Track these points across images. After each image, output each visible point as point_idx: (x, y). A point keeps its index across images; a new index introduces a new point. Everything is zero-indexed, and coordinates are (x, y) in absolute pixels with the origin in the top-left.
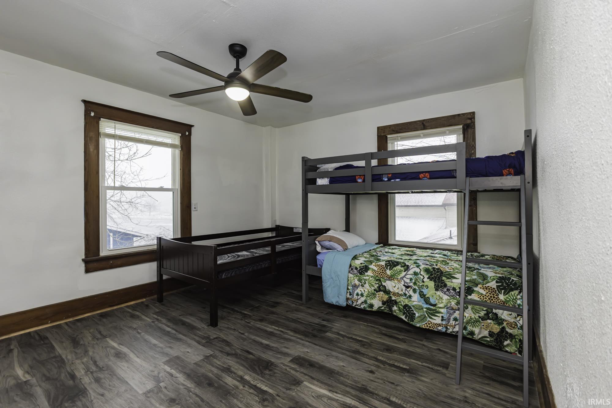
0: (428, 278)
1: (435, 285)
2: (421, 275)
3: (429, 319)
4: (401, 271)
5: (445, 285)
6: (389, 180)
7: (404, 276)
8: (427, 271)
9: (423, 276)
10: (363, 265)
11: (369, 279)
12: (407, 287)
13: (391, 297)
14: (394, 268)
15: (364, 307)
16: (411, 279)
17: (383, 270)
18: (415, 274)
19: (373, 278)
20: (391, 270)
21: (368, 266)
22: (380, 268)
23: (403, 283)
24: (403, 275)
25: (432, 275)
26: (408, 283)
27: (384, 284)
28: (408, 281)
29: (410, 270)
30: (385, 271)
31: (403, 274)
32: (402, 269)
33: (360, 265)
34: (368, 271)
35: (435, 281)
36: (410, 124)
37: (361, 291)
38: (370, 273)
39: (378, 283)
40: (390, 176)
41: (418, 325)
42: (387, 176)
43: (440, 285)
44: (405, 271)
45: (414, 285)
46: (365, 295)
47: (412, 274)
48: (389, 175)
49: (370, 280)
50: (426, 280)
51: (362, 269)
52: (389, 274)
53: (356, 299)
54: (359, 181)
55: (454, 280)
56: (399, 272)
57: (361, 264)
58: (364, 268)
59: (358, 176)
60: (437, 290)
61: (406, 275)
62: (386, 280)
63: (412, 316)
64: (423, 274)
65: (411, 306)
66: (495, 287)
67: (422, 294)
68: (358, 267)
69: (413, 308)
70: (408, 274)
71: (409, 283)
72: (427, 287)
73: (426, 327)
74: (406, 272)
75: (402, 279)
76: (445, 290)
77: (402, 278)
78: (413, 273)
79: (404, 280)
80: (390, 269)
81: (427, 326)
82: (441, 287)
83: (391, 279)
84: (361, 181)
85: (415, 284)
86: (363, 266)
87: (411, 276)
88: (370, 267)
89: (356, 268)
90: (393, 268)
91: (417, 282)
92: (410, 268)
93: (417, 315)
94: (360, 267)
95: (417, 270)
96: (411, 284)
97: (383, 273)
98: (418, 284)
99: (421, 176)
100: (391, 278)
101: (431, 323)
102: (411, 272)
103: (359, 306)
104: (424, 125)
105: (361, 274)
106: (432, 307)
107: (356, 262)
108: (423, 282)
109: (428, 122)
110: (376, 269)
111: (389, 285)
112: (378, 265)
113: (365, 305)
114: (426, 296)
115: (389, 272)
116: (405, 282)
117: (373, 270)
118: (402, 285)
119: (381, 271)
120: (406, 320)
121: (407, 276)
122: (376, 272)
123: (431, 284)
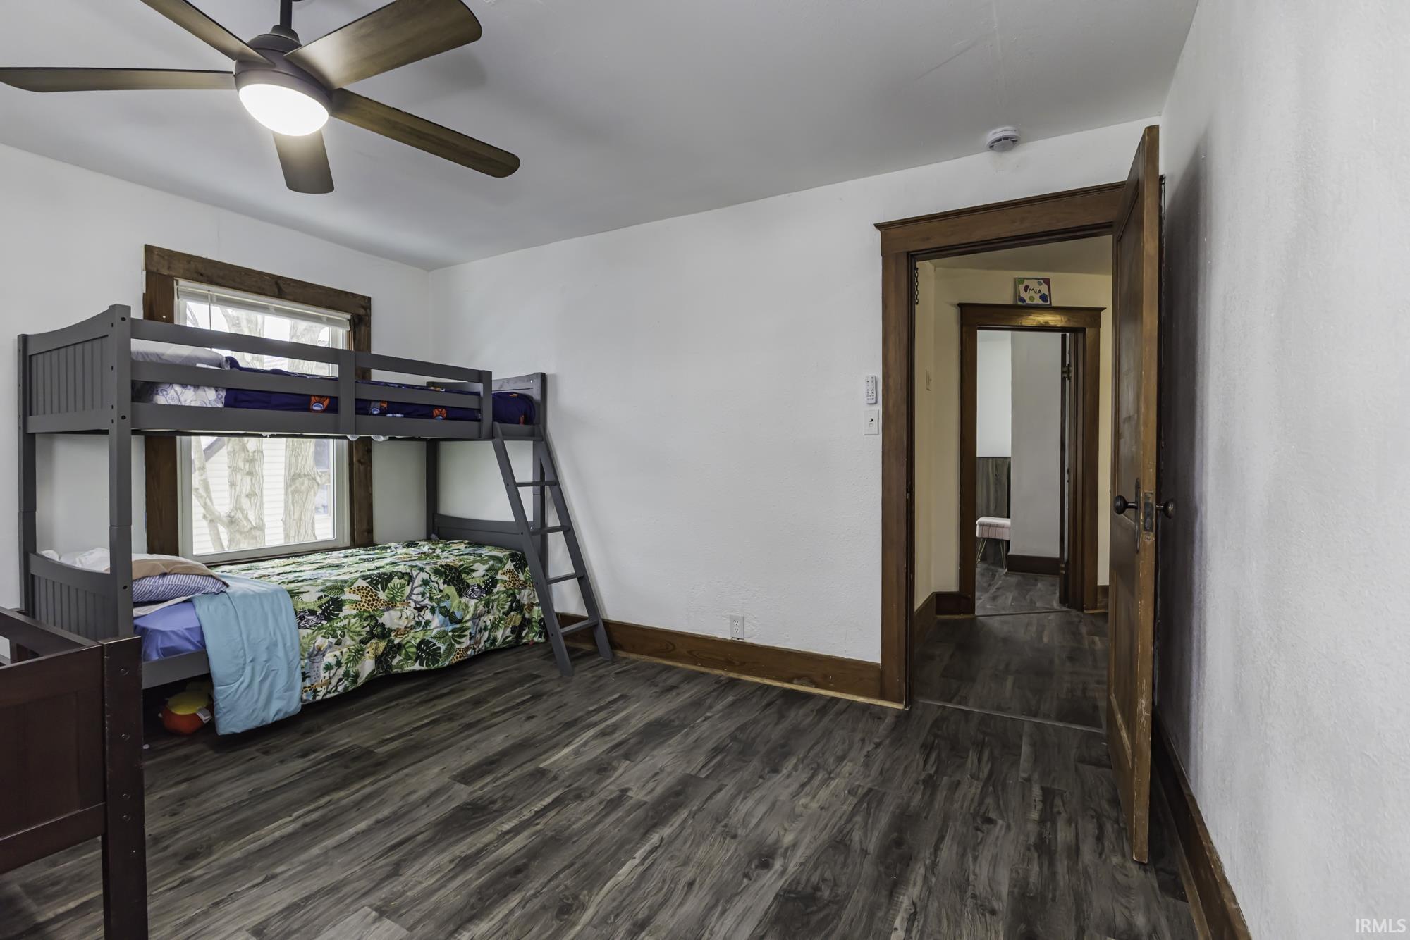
0: (444, 583)
1: (456, 589)
2: (433, 582)
3: (457, 646)
4: (402, 586)
5: (468, 586)
6: (383, 413)
7: (411, 593)
8: (436, 572)
9: (437, 583)
10: (325, 600)
11: (349, 623)
12: (419, 609)
13: (392, 641)
14: (389, 585)
15: (346, 688)
16: (423, 594)
17: (371, 596)
18: (425, 582)
19: (357, 618)
20: (386, 588)
21: (337, 598)
22: (364, 593)
23: (413, 604)
24: (409, 592)
25: (447, 577)
26: (420, 602)
27: (380, 621)
28: (420, 598)
29: (415, 579)
30: (376, 596)
31: (408, 589)
32: (403, 581)
33: (319, 603)
34: (343, 608)
35: (455, 585)
36: (246, 274)
37: (335, 656)
38: (347, 610)
39: (368, 625)
40: (385, 405)
41: (447, 663)
42: (378, 405)
43: (463, 589)
44: (408, 585)
45: (431, 602)
46: (343, 661)
47: (421, 586)
48: (383, 405)
49: (351, 624)
50: (442, 587)
51: (327, 608)
52: (386, 598)
53: (327, 678)
54: (316, 408)
55: (474, 574)
56: (400, 588)
57: (320, 598)
58: (330, 606)
59: (317, 398)
60: (461, 596)
61: (412, 590)
62: (383, 611)
63: (434, 654)
64: (436, 579)
65: (430, 639)
66: (512, 568)
67: (443, 610)
68: (316, 608)
69: (434, 641)
70: (415, 588)
71: (422, 601)
72: (448, 596)
73: (456, 660)
74: (410, 585)
75: (410, 599)
76: (470, 592)
77: (409, 597)
78: (421, 583)
79: (412, 600)
80: (382, 589)
81: (457, 658)
82: (465, 589)
83: (392, 606)
84: (319, 409)
85: (431, 599)
86: (328, 602)
87: (421, 589)
88: (343, 597)
89: (312, 612)
90: (386, 585)
91: (432, 595)
92: (414, 576)
93: (443, 648)
94: (320, 607)
95: (426, 576)
96: (427, 601)
97: (374, 600)
98: (435, 597)
99: (436, 412)
100: (390, 604)
101: (460, 651)
102: (418, 582)
103: (334, 692)
104: (280, 289)
105: (329, 619)
106: (458, 626)
107: (304, 600)
108: (441, 591)
109: (289, 284)
110: (357, 597)
111: (390, 619)
112: (358, 590)
113: (346, 682)
114: (451, 612)
115: (383, 595)
116: (416, 602)
117: (353, 602)
118: (412, 608)
119: (369, 598)
120: (424, 668)
121: (415, 591)
122: (359, 605)
123: (451, 590)
